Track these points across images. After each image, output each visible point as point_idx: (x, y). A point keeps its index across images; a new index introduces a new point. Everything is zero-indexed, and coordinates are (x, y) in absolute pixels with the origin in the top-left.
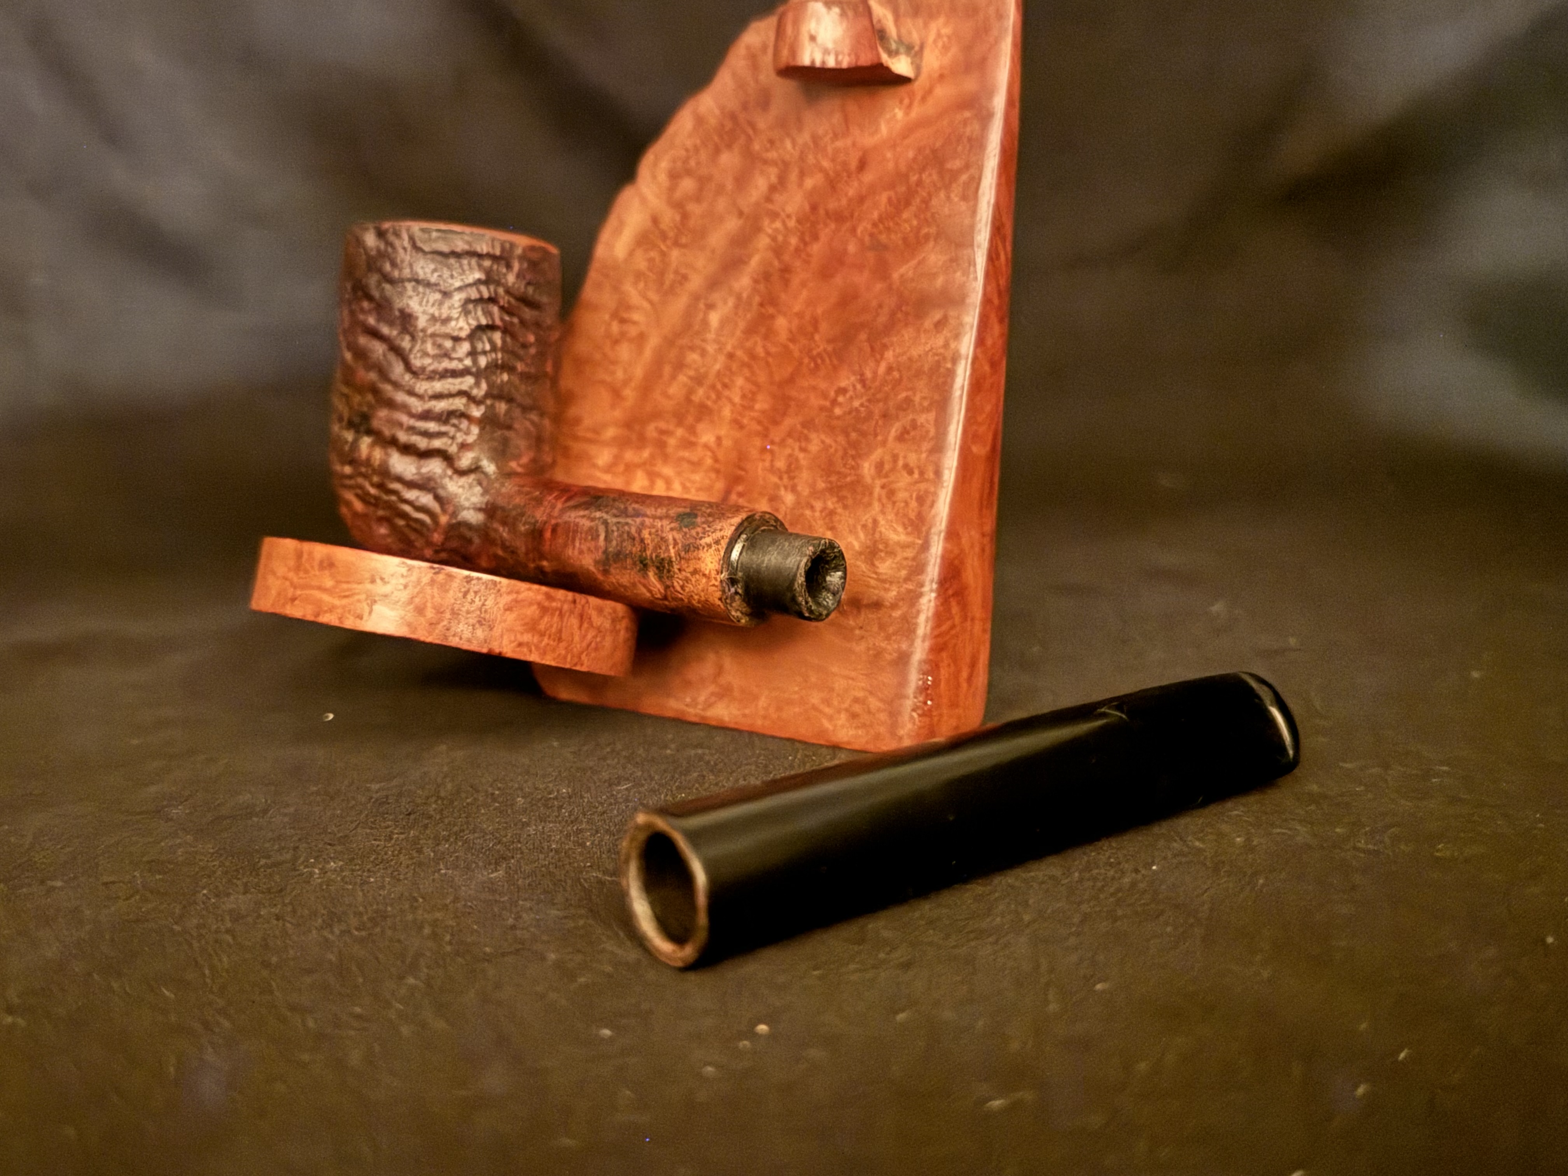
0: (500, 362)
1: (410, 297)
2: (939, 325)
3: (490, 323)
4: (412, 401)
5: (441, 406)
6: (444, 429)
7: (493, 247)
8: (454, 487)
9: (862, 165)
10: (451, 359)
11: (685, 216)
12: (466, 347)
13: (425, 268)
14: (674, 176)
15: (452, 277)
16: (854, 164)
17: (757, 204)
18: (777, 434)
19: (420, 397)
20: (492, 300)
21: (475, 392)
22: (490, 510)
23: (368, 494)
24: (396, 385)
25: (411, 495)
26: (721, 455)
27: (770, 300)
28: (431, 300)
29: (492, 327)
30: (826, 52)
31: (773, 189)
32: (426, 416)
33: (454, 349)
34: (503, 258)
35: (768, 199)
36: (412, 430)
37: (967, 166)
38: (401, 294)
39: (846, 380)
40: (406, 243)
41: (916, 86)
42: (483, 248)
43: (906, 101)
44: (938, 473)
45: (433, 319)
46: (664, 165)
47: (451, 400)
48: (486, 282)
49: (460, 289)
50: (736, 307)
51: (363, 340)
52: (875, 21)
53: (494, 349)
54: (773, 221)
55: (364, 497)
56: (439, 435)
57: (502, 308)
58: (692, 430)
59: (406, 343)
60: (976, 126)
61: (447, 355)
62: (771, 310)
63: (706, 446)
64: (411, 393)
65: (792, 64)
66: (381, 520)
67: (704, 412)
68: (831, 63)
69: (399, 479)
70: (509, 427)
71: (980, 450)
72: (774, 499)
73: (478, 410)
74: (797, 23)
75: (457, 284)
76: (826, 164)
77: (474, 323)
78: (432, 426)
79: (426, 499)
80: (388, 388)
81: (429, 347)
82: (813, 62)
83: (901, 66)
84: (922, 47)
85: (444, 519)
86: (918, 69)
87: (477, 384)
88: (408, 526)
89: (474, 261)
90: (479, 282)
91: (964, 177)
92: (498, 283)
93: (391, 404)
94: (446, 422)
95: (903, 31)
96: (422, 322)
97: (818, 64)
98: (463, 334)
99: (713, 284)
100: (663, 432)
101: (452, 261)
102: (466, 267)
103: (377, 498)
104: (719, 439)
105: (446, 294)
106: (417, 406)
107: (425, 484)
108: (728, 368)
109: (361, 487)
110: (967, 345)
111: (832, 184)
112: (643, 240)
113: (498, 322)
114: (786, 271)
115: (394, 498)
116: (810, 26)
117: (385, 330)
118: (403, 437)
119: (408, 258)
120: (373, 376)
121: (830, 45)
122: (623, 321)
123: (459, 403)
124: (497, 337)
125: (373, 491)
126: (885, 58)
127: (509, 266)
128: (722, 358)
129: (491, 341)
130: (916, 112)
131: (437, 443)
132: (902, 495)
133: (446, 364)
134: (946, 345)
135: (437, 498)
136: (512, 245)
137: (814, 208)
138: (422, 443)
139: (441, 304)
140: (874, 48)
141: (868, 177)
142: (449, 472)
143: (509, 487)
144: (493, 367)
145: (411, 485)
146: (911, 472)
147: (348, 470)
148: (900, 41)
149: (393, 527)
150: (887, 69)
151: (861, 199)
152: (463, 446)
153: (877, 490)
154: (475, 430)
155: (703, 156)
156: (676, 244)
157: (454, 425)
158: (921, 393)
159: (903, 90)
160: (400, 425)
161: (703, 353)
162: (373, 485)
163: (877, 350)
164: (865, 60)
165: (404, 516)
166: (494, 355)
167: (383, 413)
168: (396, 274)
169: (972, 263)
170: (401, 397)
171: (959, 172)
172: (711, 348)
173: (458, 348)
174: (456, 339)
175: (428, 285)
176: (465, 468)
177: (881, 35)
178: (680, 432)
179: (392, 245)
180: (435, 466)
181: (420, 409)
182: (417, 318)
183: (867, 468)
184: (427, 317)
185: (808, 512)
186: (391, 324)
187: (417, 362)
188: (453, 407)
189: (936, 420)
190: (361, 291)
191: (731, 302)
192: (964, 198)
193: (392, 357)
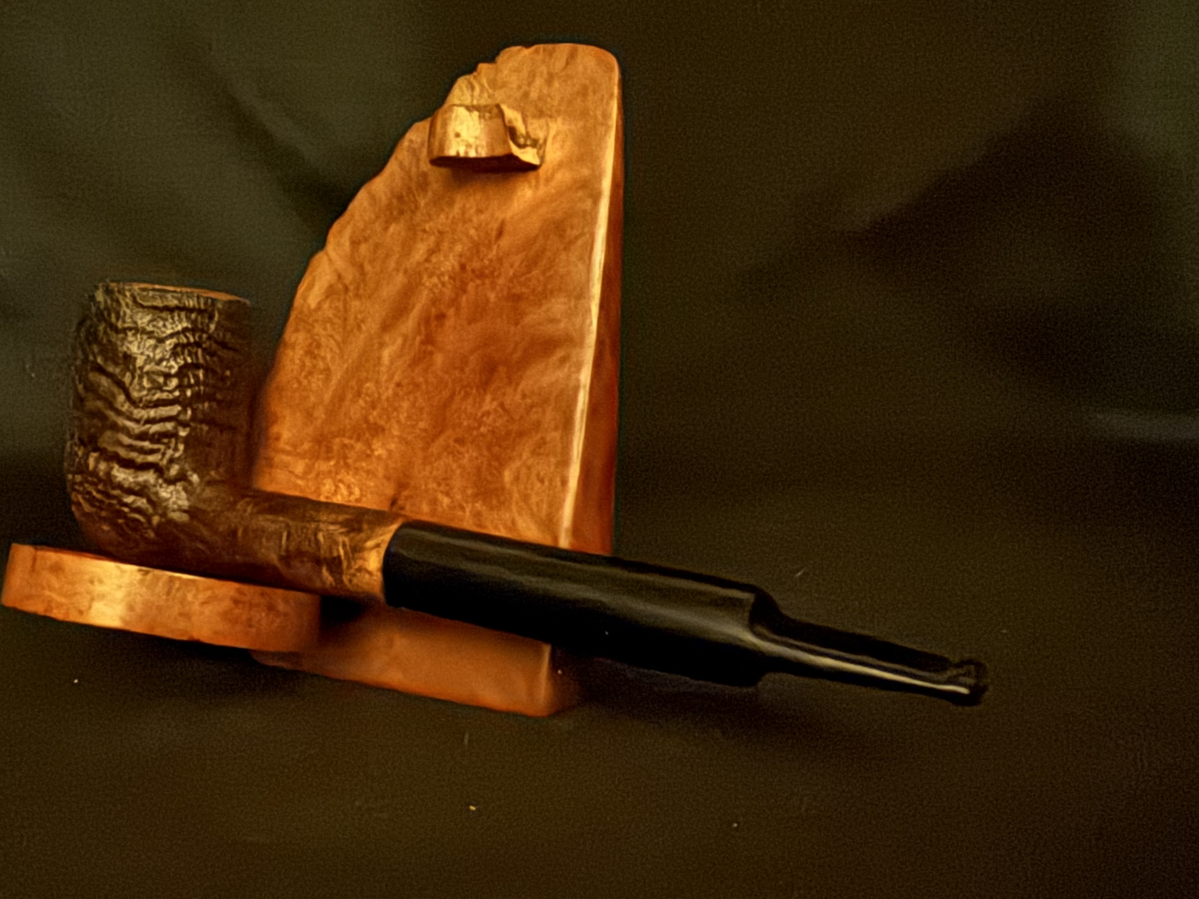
0: (202, 392)
1: (131, 342)
2: (564, 360)
3: (195, 361)
4: (129, 424)
5: (155, 428)
6: (156, 446)
7: (199, 303)
8: (165, 492)
9: (500, 233)
10: (162, 391)
11: (363, 273)
12: (174, 382)
13: (143, 320)
14: (355, 243)
15: (164, 326)
16: (494, 233)
17: (419, 264)
18: (435, 449)
19: (137, 421)
20: (198, 344)
21: (182, 417)
22: (192, 512)
23: (94, 497)
24: (119, 413)
25: (129, 499)
26: (392, 465)
27: (429, 340)
28: (148, 344)
29: (196, 366)
30: (469, 146)
31: (432, 252)
32: (142, 436)
33: (165, 384)
34: (206, 312)
35: (427, 260)
36: (131, 448)
37: (582, 234)
38: (124, 339)
39: (489, 404)
40: (129, 301)
41: (541, 171)
42: (191, 303)
43: (533, 182)
44: (564, 482)
45: (149, 360)
46: (347, 233)
47: (162, 424)
48: (193, 330)
49: (172, 336)
50: (403, 345)
51: (93, 377)
52: (507, 121)
53: (198, 382)
54: (430, 276)
55: (91, 500)
56: (152, 452)
57: (204, 350)
58: (369, 445)
59: (127, 379)
60: (589, 203)
61: (160, 388)
62: (430, 348)
63: (379, 458)
64: (130, 418)
65: (441, 155)
66: (105, 520)
67: (377, 430)
68: (472, 154)
69: (120, 486)
70: (209, 445)
71: (598, 463)
72: (434, 502)
73: (184, 431)
74: (445, 124)
75: (169, 332)
76: (472, 232)
77: (182, 362)
78: (147, 444)
79: (142, 503)
80: (111, 414)
81: (146, 383)
82: (458, 153)
83: (528, 156)
84: (545, 141)
85: (156, 520)
86: (542, 158)
87: (184, 410)
88: (127, 525)
89: (183, 314)
90: (185, 330)
91: (580, 242)
92: (203, 331)
93: (115, 427)
94: (158, 441)
95: (530, 129)
96: (140, 362)
97: (462, 154)
98: (173, 371)
99: (386, 327)
100: (344, 446)
101: (164, 314)
102: (176, 318)
103: (101, 502)
104: (390, 452)
105: (161, 341)
106: (136, 428)
107: (141, 491)
108: (396, 394)
109: (89, 493)
110: (585, 376)
111: (476, 248)
112: (330, 292)
113: (201, 361)
114: (441, 317)
115: (114, 502)
116: (454, 126)
117: (111, 369)
118: (123, 453)
119: (128, 312)
120: (99, 404)
121: (471, 141)
122: (314, 357)
123: (169, 426)
124: (201, 374)
125: (99, 496)
126: (516, 151)
127: (211, 318)
128: (392, 386)
129: (196, 377)
130: (542, 191)
131: (151, 458)
132: (534, 499)
133: (158, 395)
134: (569, 377)
135: (150, 501)
136: (214, 301)
137: (463, 267)
138: (140, 459)
139: (155, 347)
140: (505, 142)
141: (505, 242)
142: (160, 481)
143: (209, 493)
144: (197, 396)
145: (130, 491)
146: (542, 481)
147: (79, 478)
148: (528, 136)
149: (114, 525)
150: (516, 158)
151: (500, 260)
152: (172, 461)
153: (516, 496)
154: (181, 447)
155: (378, 227)
156: (357, 296)
157: (164, 444)
158: (549, 416)
159: (532, 175)
160: (120, 444)
161: (377, 382)
162: (99, 491)
163: (512, 381)
164: (499, 151)
165: (124, 516)
166: (197, 388)
167: (108, 434)
168: (120, 325)
169: (588, 311)
170: (122, 422)
171: (577, 238)
172: (384, 378)
173: (168, 382)
174: (167, 376)
175: (144, 331)
176: (172, 478)
177: (512, 132)
178: (359, 446)
179: (118, 301)
180: (149, 477)
181: (137, 431)
182: (135, 359)
183: (507, 475)
184: (144, 358)
185: (460, 513)
186: (116, 364)
187: (135, 394)
188: (164, 430)
189: (562, 438)
190: (93, 337)
191: (400, 341)
192: (581, 258)
193: (116, 390)
